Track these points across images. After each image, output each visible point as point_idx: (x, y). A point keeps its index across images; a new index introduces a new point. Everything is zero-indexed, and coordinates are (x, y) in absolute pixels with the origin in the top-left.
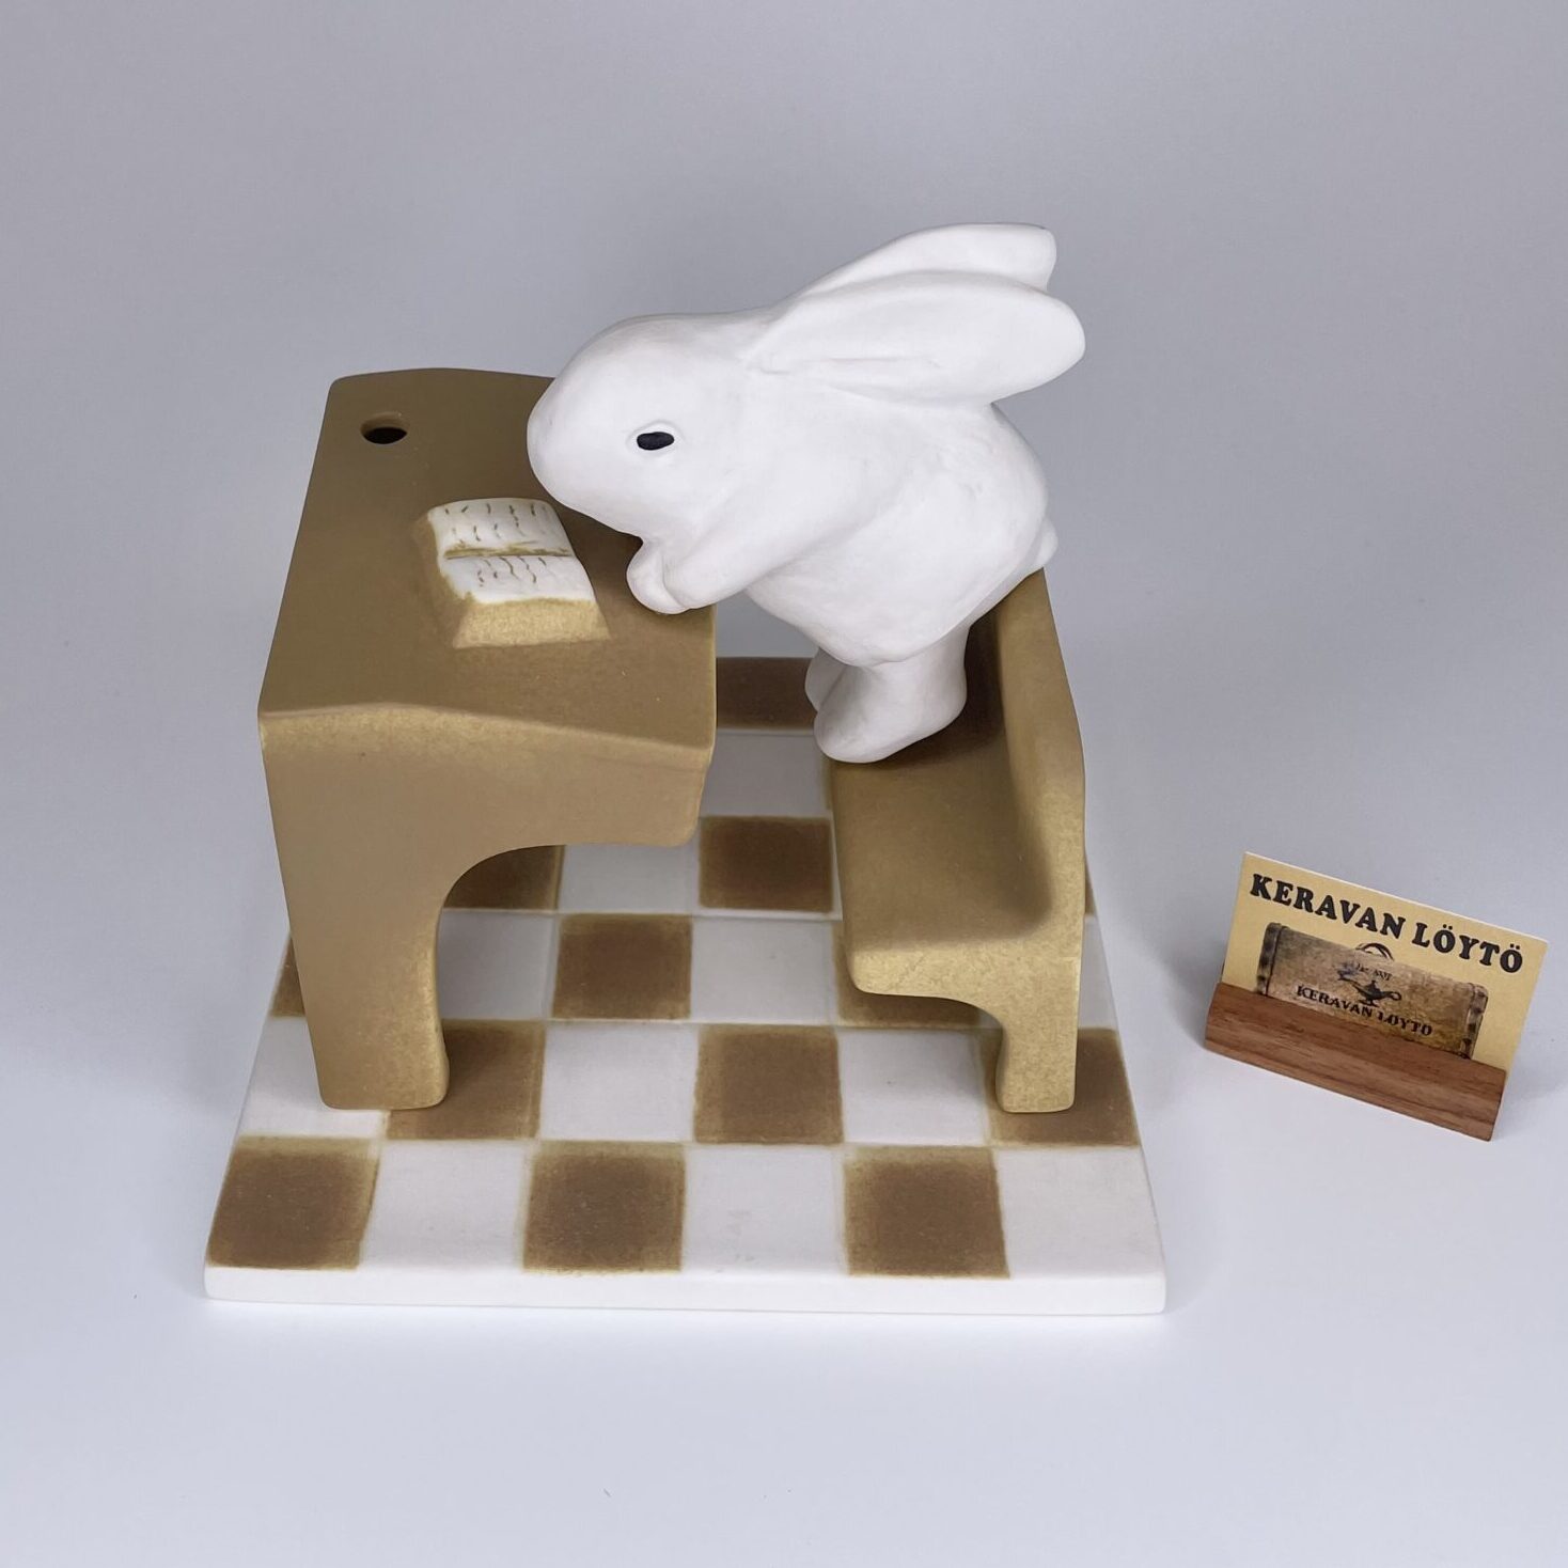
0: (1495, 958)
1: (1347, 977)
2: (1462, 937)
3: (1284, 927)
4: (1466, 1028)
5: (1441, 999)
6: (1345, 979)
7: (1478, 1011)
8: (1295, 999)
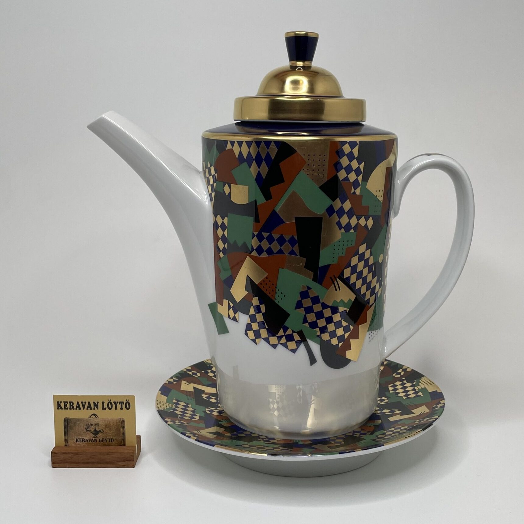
0: (124, 406)
1: (88, 429)
2: (114, 402)
3: (68, 418)
4: (122, 434)
5: (113, 427)
6: (88, 431)
7: (124, 427)
8: (76, 444)
